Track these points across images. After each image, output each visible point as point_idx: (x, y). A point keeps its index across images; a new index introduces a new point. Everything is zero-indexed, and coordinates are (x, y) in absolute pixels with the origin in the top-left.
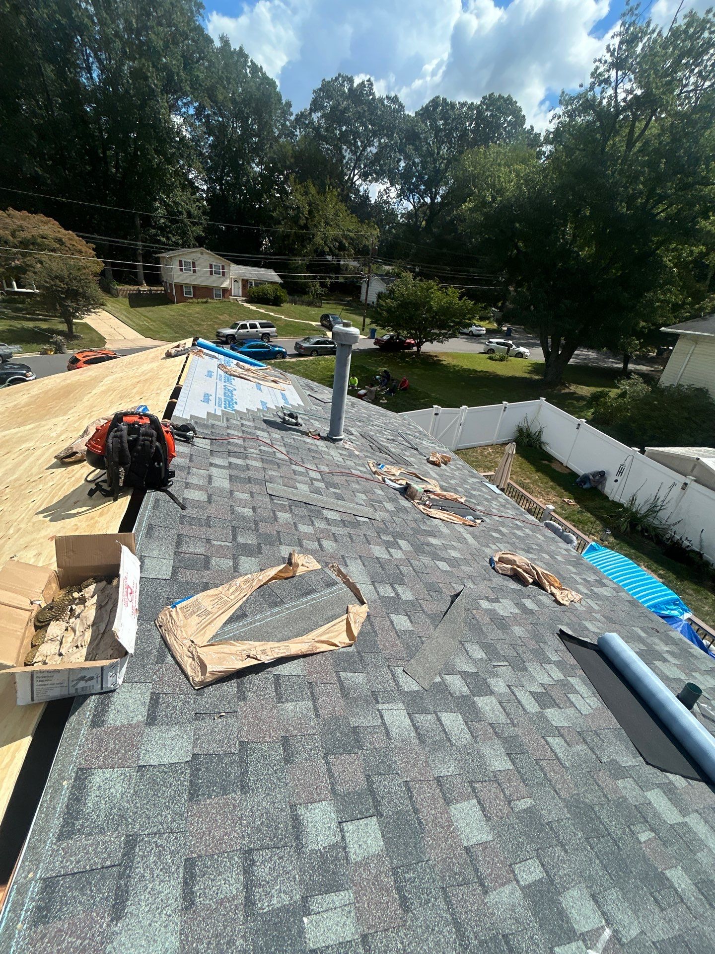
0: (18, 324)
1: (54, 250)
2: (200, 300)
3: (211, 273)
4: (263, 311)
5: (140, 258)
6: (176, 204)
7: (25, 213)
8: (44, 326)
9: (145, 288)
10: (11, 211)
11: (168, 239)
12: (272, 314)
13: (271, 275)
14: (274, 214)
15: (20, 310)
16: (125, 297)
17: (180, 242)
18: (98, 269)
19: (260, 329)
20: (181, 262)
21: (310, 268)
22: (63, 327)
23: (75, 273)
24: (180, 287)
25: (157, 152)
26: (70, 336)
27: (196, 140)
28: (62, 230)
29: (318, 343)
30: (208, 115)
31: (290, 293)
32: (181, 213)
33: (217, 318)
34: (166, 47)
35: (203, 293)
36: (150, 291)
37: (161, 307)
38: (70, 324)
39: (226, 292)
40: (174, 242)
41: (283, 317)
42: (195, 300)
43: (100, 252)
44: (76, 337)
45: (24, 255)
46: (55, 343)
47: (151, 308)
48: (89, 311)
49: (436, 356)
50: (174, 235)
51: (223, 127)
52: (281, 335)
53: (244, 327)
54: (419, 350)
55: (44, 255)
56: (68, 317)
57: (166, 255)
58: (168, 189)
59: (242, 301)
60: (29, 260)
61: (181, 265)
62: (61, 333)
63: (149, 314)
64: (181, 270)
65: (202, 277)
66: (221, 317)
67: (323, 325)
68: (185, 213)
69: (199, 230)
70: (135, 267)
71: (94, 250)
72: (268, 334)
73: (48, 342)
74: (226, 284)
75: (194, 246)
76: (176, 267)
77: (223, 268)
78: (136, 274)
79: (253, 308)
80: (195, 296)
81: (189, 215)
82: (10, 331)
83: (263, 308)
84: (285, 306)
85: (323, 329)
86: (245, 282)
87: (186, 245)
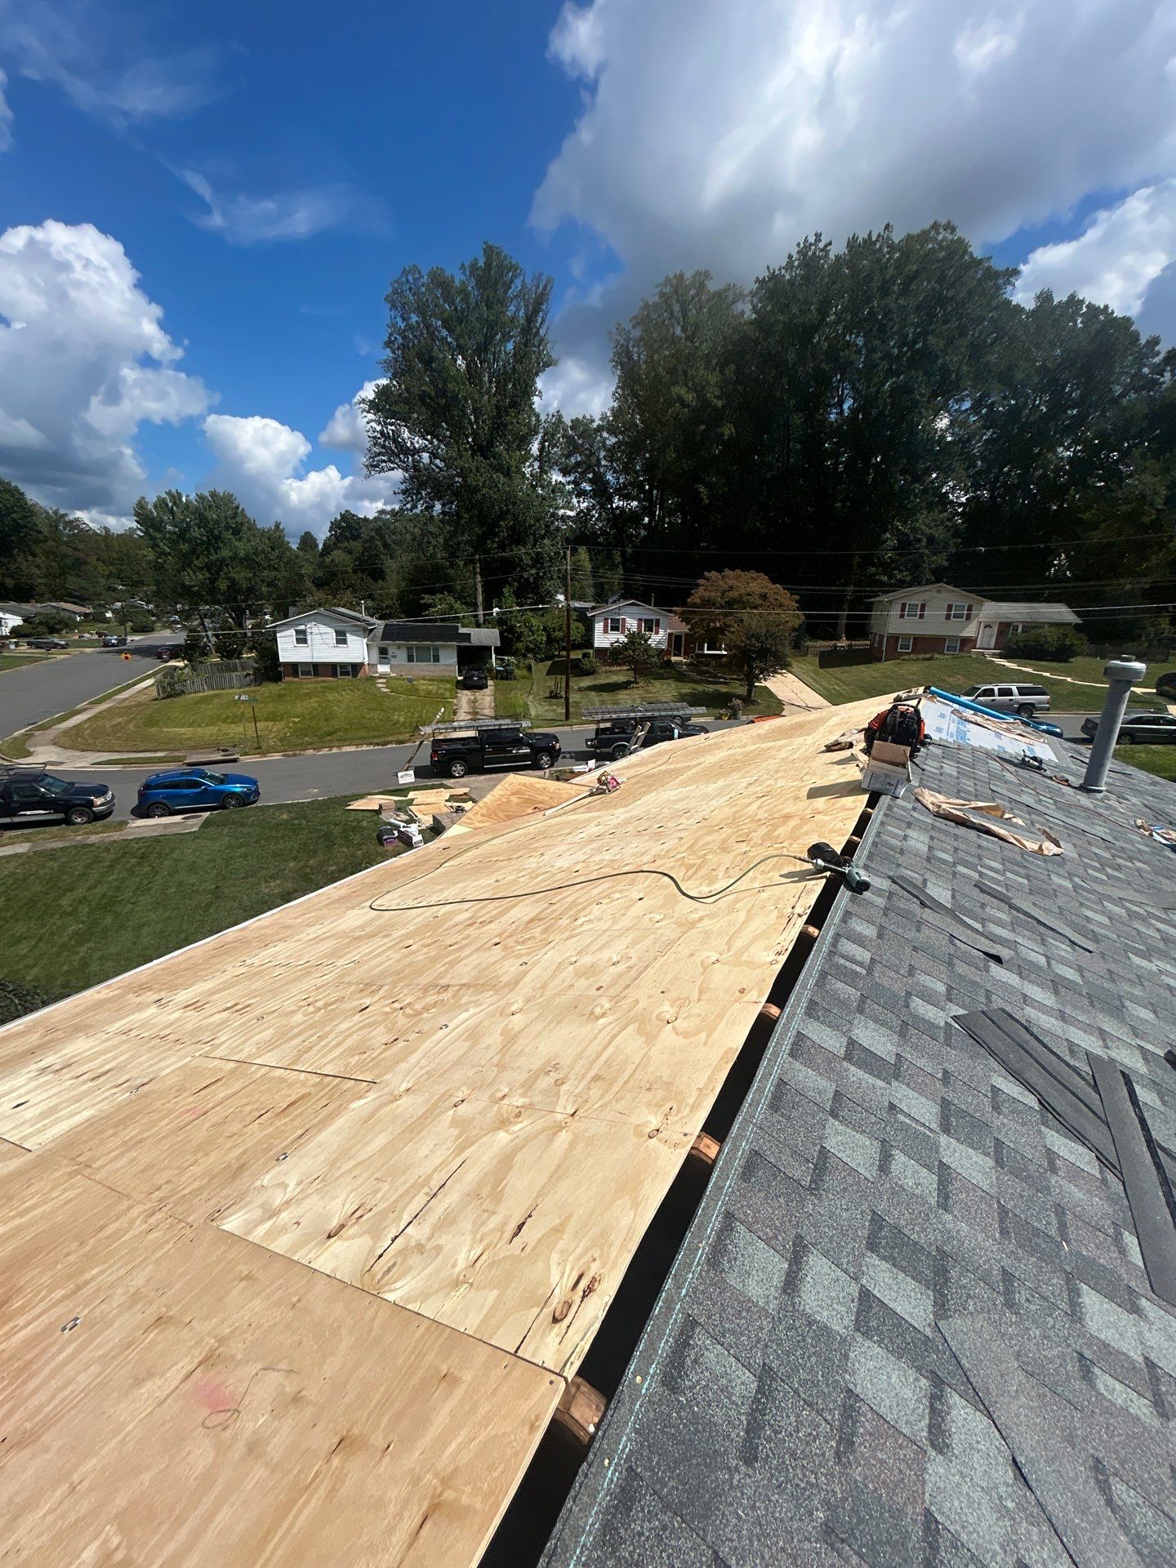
0: (700, 688)
1: (756, 608)
2: (920, 656)
3: (948, 617)
4: (1030, 670)
5: (846, 606)
6: (914, 530)
7: (738, 571)
8: (724, 689)
9: (843, 643)
10: (727, 572)
11: (891, 577)
12: (1048, 675)
13: (1062, 613)
14: (1086, 516)
15: (704, 673)
16: (816, 655)
17: (908, 579)
18: (797, 623)
19: (1017, 697)
20: (904, 605)
21: (1151, 594)
22: (742, 690)
23: (773, 629)
24: (894, 639)
25: (903, 472)
26: (748, 700)
27: (963, 442)
28: (770, 585)
30: (993, 403)
31: (1092, 640)
32: (919, 541)
33: (944, 681)
34: (950, 342)
35: (927, 645)
36: (850, 646)
37: (861, 667)
38: (751, 685)
39: (967, 643)
40: (900, 580)
41: (1069, 680)
42: (913, 656)
43: (803, 605)
44: (753, 702)
45: (726, 615)
46: (732, 708)
47: (847, 668)
48: (775, 672)
50: (900, 571)
51: (1013, 413)
52: (1057, 708)
53: (990, 692)
55: (744, 614)
56: (751, 679)
57: (885, 598)
58: (908, 514)
59: (994, 655)
60: (730, 620)
61: (903, 610)
62: (739, 697)
63: (843, 676)
64: (902, 616)
65: (933, 623)
66: (951, 680)
67: (1160, 694)
68: (925, 540)
69: (941, 560)
70: (837, 617)
71: (797, 602)
72: (1032, 705)
73: (726, 707)
74: (969, 631)
75: (929, 582)
76: (895, 612)
77: (970, 608)
78: (835, 626)
79: (1013, 666)
80: (913, 651)
81: (931, 540)
82: (692, 695)
83: (1030, 666)
84: (1077, 662)
85: (1160, 700)
86: (1005, 627)
87: (916, 581)
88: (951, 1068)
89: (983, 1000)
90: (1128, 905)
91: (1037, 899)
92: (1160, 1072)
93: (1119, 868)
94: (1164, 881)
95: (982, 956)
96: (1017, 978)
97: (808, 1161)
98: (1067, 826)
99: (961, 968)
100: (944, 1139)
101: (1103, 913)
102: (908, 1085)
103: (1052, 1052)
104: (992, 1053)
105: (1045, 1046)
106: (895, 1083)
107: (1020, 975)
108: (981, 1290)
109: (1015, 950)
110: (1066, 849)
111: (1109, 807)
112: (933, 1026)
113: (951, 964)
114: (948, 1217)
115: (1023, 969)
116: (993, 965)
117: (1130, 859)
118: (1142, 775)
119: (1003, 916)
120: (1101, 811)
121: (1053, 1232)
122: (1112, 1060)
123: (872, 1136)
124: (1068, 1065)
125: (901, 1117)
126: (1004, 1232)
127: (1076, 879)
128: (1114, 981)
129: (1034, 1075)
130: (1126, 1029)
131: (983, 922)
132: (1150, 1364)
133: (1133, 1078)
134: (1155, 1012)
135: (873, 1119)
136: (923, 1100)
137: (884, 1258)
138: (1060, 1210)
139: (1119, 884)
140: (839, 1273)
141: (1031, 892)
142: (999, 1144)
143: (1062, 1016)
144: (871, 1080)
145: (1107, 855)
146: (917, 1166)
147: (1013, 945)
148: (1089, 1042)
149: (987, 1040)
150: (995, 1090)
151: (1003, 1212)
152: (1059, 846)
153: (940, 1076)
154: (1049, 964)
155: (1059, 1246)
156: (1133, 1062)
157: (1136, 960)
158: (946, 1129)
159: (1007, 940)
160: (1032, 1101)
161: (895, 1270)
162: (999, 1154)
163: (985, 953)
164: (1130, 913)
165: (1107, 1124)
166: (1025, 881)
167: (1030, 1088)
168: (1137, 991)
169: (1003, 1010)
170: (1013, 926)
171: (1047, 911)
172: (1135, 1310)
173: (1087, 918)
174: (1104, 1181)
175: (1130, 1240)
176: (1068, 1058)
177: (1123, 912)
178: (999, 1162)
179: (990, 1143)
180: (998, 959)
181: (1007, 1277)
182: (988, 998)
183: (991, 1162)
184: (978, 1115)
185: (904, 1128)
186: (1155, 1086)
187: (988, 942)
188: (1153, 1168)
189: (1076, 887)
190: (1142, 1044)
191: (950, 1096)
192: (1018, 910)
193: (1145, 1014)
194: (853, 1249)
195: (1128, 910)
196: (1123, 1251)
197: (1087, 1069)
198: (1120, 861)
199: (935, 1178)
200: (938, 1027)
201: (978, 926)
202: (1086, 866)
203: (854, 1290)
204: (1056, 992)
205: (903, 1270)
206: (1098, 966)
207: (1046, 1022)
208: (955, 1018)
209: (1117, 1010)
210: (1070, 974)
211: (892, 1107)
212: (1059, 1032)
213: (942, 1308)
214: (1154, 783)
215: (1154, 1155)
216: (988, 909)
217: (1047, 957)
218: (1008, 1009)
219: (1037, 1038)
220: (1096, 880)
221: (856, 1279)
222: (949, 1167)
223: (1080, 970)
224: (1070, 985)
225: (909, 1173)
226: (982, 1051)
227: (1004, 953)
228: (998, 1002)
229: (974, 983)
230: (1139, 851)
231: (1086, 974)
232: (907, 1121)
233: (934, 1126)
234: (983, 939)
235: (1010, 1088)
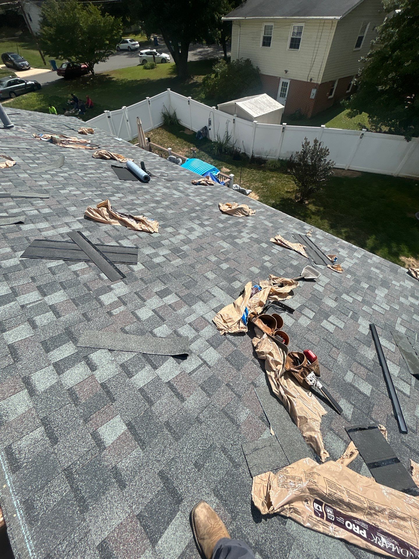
29: (10, 84)
49: (108, 75)
54: (93, 73)
85: (10, 70)
88: (32, 275)
89: (26, 242)
90: (49, 172)
91: (20, 188)
92: (85, 223)
93: (38, 159)
94: (54, 156)
95: (15, 225)
96: (32, 225)
97: (7, 355)
98: (11, 149)
99: (11, 236)
100: (46, 299)
101: (44, 180)
102: (23, 294)
103: (58, 242)
104: (42, 258)
105: (55, 241)
106: (18, 298)
107: (33, 223)
108: (81, 325)
109: (25, 214)
110: (17, 160)
111: (21, 133)
112: (16, 266)
113: (6, 238)
114: (62, 318)
115: (32, 220)
116: (21, 226)
117: (40, 153)
118: (24, 112)
119: (12, 204)
120: (19, 136)
121: (87, 292)
122: (73, 230)
123: (23, 323)
124: (64, 242)
125: (29, 306)
126: (77, 305)
127: (28, 172)
128: (60, 204)
129: (58, 254)
130: (72, 217)
131: (6, 211)
132: (119, 298)
133: (81, 231)
134: (75, 206)
135: (19, 317)
136: (31, 294)
137: (54, 349)
138: (85, 285)
139: (42, 166)
140: (44, 370)
141: (16, 187)
142: (61, 283)
143: (54, 227)
144: (8, 306)
145: (32, 155)
146: (44, 315)
147: (23, 213)
148: (65, 230)
149: (37, 255)
150: (50, 269)
151: (73, 300)
152: (12, 160)
153: (31, 281)
154: (39, 212)
155: (90, 294)
156: (77, 226)
157: (62, 192)
158: (44, 295)
159: (20, 213)
160: (61, 262)
161: (58, 349)
162: (63, 286)
163: (15, 224)
164: (52, 175)
165: (82, 250)
166: (10, 183)
167: (59, 258)
168: (68, 203)
169: (36, 240)
170: (18, 205)
171: (26, 191)
172: (111, 289)
173: (41, 186)
174: (90, 266)
175: (103, 275)
176: (63, 240)
177: (49, 176)
178: (65, 288)
179: (59, 286)
180: (21, 223)
181: (84, 315)
182: (28, 240)
183: (62, 291)
184: (50, 281)
185: (32, 308)
186: (87, 229)
187: (13, 218)
188: (98, 253)
189: (30, 175)
190: (78, 219)
191: (39, 283)
192: (16, 197)
193: (73, 209)
194: (43, 359)
195: (50, 174)
196: (102, 279)
197: (69, 238)
198: (38, 155)
199: (51, 312)
200: (18, 265)
201: (5, 214)
202: (28, 164)
203: (51, 367)
204: (47, 220)
205: (60, 345)
206: (52, 202)
207: (50, 233)
208: (22, 256)
209: (66, 213)
210: (47, 211)
211: (23, 307)
212: (56, 233)
213: (75, 341)
214: (30, 115)
215: (95, 248)
216: (4, 204)
217: (37, 210)
218: (37, 238)
219: (51, 241)
220: (34, 168)
221: (49, 365)
222: (53, 305)
223: (49, 207)
224: (50, 215)
225: (43, 319)
226: (38, 260)
227: (22, 219)
228: (32, 239)
229: (19, 238)
230: (41, 148)
231: (52, 207)
232: (31, 305)
233: (40, 298)
234: (11, 219)
235: (53, 264)
